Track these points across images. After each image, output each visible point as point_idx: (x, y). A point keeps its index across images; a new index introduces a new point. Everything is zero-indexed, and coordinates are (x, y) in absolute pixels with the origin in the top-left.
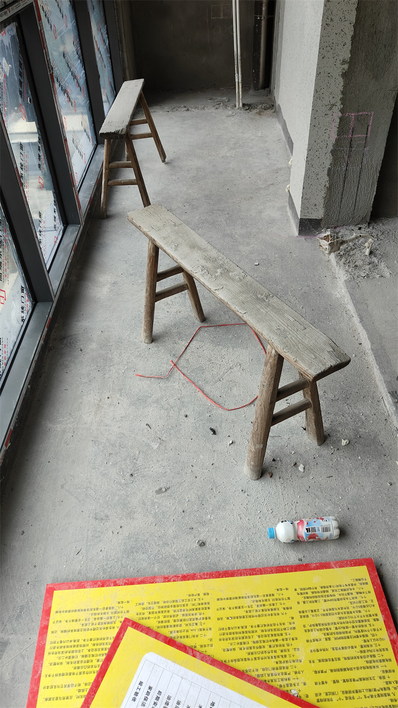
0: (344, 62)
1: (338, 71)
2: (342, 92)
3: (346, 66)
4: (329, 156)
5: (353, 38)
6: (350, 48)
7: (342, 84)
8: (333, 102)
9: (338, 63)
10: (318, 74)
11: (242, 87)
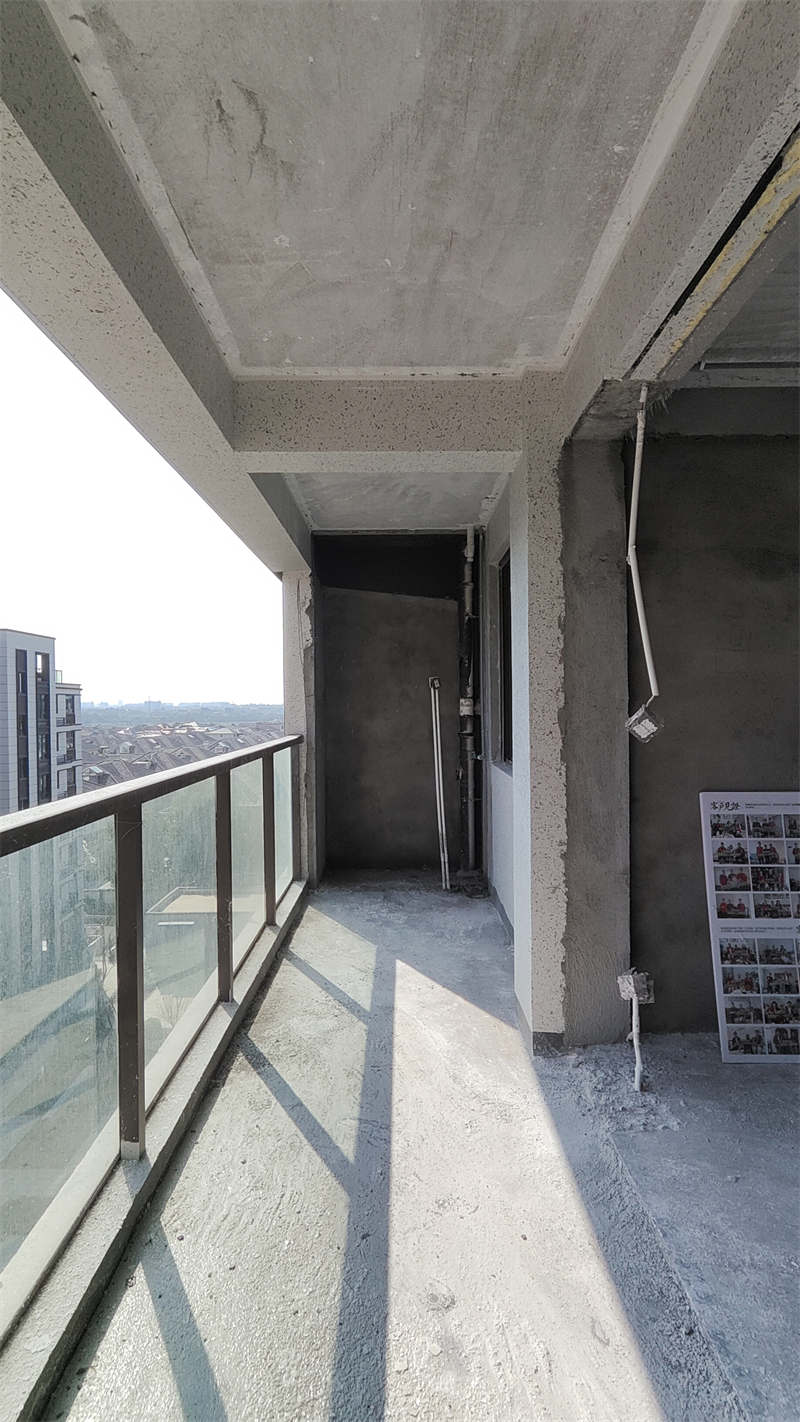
0: (561, 843)
1: (555, 852)
2: (565, 874)
3: (564, 848)
4: (560, 946)
5: (567, 821)
6: (566, 830)
7: (563, 865)
8: (555, 884)
9: (555, 844)
10: (534, 855)
11: (449, 867)
